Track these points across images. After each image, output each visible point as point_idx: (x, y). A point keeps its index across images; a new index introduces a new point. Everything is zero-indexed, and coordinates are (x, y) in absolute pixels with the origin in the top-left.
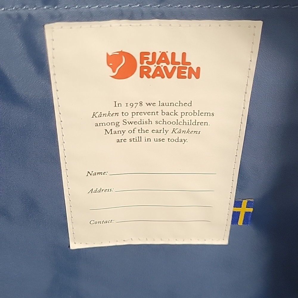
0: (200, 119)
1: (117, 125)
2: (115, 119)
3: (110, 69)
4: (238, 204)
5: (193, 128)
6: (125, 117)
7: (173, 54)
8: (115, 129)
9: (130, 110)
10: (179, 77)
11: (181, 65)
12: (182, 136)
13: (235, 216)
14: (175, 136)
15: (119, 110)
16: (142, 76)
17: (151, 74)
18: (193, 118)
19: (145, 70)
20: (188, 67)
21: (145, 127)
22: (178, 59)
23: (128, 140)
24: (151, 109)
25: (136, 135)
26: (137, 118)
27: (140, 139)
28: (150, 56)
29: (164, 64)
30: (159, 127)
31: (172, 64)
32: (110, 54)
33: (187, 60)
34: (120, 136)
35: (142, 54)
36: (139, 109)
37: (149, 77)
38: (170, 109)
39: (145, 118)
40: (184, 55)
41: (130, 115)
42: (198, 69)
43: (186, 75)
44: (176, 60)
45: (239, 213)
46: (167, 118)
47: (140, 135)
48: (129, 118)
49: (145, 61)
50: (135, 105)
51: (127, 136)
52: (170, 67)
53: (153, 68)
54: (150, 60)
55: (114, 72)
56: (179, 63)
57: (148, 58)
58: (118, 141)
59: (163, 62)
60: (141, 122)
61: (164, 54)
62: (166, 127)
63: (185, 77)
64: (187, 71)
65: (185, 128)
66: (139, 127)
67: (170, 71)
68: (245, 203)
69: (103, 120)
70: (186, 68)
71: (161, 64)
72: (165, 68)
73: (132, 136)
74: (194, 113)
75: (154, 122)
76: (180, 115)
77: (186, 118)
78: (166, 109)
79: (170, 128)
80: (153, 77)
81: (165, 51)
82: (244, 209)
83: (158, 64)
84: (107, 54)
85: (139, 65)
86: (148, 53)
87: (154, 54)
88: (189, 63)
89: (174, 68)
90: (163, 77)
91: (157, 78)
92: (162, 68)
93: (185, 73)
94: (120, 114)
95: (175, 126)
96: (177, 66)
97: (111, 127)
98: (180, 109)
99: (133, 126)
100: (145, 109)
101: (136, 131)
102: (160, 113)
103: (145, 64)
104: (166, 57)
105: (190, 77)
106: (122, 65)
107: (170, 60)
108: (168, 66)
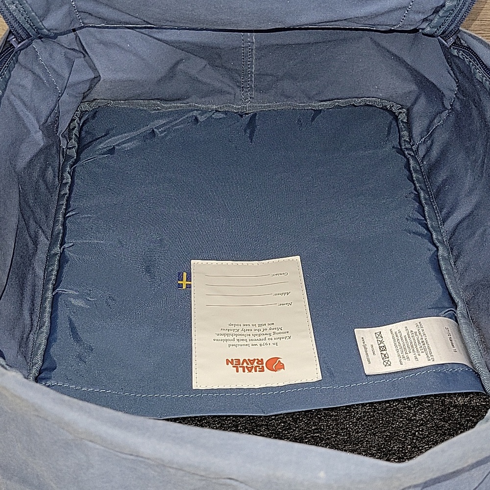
0: (223, 337)
1: (274, 333)
2: (276, 336)
3: (282, 362)
4: (189, 286)
5: (224, 332)
6: (270, 337)
7: (244, 371)
8: (276, 331)
9: (267, 341)
10: (239, 360)
11: (239, 366)
12: (232, 328)
13: (189, 278)
14: (237, 327)
15: (276, 341)
16: (262, 359)
17: (256, 361)
18: (227, 338)
19: (260, 363)
20: (234, 365)
21: (257, 332)
22: (241, 369)
23: (267, 325)
24: (254, 342)
25: (262, 328)
26: (262, 337)
27: (260, 325)
28: (258, 370)
29: (249, 366)
30: (247, 333)
31: (244, 367)
32: (283, 369)
33: (235, 368)
34: (272, 326)
35: (263, 371)
36: (262, 342)
37: (257, 359)
38: (241, 343)
39: (256, 338)
40: (237, 371)
41: (267, 339)
42: (227, 364)
43: (234, 361)
44: (242, 368)
45: (187, 281)
46: (243, 337)
47: (259, 328)
48: (268, 337)
49: (261, 367)
50: (265, 344)
51: (268, 327)
52: (245, 365)
53: (255, 364)
54: (258, 368)
55: (279, 361)
56: (240, 367)
57: (259, 369)
58: (273, 324)
60: (260, 335)
61: (250, 371)
62: (243, 333)
64: (234, 363)
65: (230, 332)
66: (260, 332)
67: (245, 363)
68: (184, 287)
69: (283, 335)
70: (235, 364)
71: (251, 366)
73: (264, 327)
74: (226, 340)
75: (251, 335)
76: (235, 340)
77: (231, 338)
78: (244, 343)
79: (240, 332)
80: (255, 359)
81: (249, 373)
83: (253, 367)
84: (284, 369)
85: (264, 365)
86: (259, 371)
87: (256, 371)
88: (234, 367)
89: (243, 364)
90: (249, 359)
91: (253, 359)
92: (250, 364)
93: (236, 362)
94: (273, 339)
95: (237, 333)
96: (241, 365)
97: (279, 332)
98: (236, 342)
99: (264, 333)
100: (258, 343)
101: (262, 330)
102: (248, 340)
103: (261, 366)
104: (248, 370)
105: (232, 360)
106: (275, 364)
107: (246, 368)
108: (247, 365)
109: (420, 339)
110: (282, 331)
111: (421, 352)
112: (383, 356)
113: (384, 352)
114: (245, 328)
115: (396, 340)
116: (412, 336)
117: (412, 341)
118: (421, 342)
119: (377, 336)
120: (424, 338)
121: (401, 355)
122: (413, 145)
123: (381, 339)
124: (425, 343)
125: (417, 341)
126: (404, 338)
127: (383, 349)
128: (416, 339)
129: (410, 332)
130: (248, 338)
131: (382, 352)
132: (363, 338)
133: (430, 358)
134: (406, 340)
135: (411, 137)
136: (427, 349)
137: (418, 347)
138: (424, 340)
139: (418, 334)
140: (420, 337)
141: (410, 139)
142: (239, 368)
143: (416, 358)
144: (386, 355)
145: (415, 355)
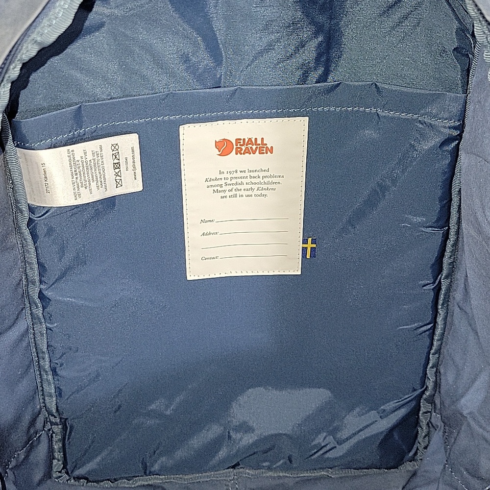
0: (274, 180)
1: (221, 186)
2: (219, 182)
3: (217, 150)
4: (305, 241)
5: (270, 186)
6: (226, 181)
7: (256, 139)
8: (219, 189)
9: (229, 176)
10: (260, 153)
11: (261, 146)
12: (264, 192)
13: (304, 250)
14: (259, 193)
15: (222, 176)
16: (237, 154)
17: (242, 152)
18: (270, 180)
19: (239, 150)
20: (265, 146)
21: (239, 187)
22: (259, 142)
23: (228, 197)
24: (243, 174)
25: (234, 192)
26: (234, 181)
27: (235, 196)
28: (242, 141)
29: (250, 146)
30: (249, 187)
31: (255, 145)
32: (217, 141)
33: (265, 143)
34: (223, 194)
35: (237, 140)
36: (235, 175)
37: (241, 154)
38: (255, 174)
39: (239, 181)
40: (262, 139)
41: (230, 179)
42: (272, 147)
43: (265, 151)
45: (306, 248)
46: (253, 180)
47: (236, 193)
48: (229, 182)
49: (239, 144)
50: (232, 173)
51: (228, 194)
52: (254, 147)
53: (244, 148)
54: (242, 143)
55: (219, 152)
56: (259, 145)
57: (240, 142)
58: (222, 197)
59: (250, 144)
60: (236, 184)
61: (250, 139)
62: (253, 186)
63: (263, 153)
64: (265, 149)
65: (265, 186)
66: (235, 187)
67: (254, 149)
68: (310, 240)
69: (213, 183)
70: (264, 147)
71: (249, 145)
72: (251, 147)
73: (231, 193)
74: (271, 176)
75: (245, 184)
76: (261, 177)
77: (266, 180)
78: (252, 174)
79: (255, 187)
80: (244, 154)
81: (251, 137)
82: (309, 245)
83: (246, 145)
85: (235, 147)
86: (240, 139)
87: (244, 139)
89: (257, 147)
90: (250, 154)
91: (246, 154)
92: (249, 148)
93: (263, 150)
94: (223, 179)
95: (259, 186)
96: (259, 146)
97: (217, 188)
98: (261, 174)
99: (232, 186)
100: (239, 174)
101: (234, 190)
102: (249, 177)
103: (239, 146)
104: (252, 141)
105: (267, 153)
106: (224, 147)
107: (254, 143)
108: (253, 147)
109: (79, 179)
110: (214, 188)
111: (80, 161)
112: (117, 157)
113: (116, 161)
114: (250, 193)
115: (102, 177)
116: (86, 181)
117: (86, 175)
118: (78, 174)
119: (120, 183)
120: (75, 179)
121: (100, 158)
122: (49, 430)
123: (118, 178)
124: (74, 173)
125: (82, 175)
126: (95, 179)
127: (117, 166)
128: (83, 178)
129: (88, 188)
130: (249, 180)
131: (118, 161)
132: (135, 179)
133: (71, 153)
134: (93, 176)
135: (50, 439)
136: (73, 165)
137: (81, 168)
138: (75, 177)
139: (80, 184)
140: (78, 181)
141: (52, 437)
142: (260, 143)
143: (85, 153)
144: (114, 157)
145: (86, 157)
